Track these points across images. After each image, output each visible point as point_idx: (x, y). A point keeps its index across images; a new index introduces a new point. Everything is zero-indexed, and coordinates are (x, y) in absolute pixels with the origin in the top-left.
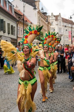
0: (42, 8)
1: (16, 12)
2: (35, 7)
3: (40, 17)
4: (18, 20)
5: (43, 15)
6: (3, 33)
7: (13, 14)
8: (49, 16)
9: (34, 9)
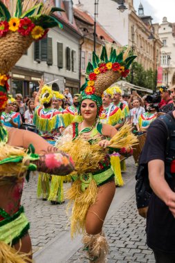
0: (141, 5)
1: (78, 16)
2: (123, 4)
3: (135, 28)
4: (83, 35)
5: (143, 23)
6: (46, 65)
7: (70, 22)
8: (157, 24)
9: (120, 8)
